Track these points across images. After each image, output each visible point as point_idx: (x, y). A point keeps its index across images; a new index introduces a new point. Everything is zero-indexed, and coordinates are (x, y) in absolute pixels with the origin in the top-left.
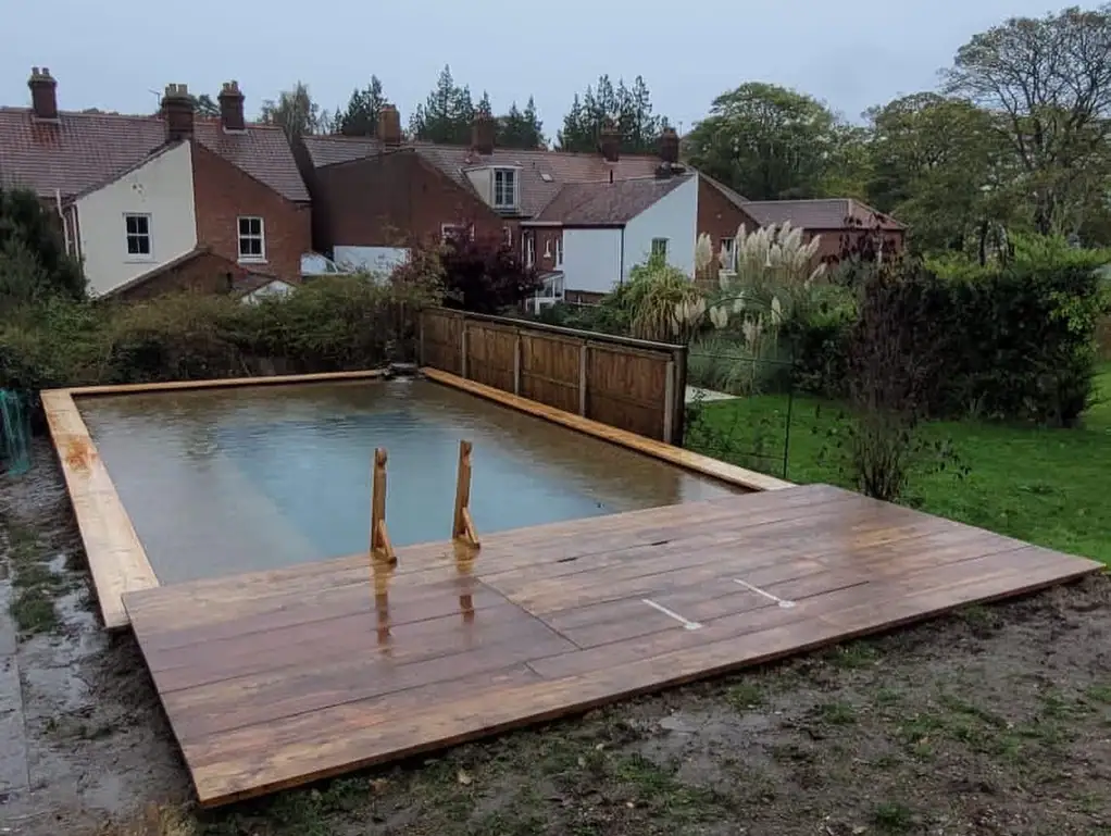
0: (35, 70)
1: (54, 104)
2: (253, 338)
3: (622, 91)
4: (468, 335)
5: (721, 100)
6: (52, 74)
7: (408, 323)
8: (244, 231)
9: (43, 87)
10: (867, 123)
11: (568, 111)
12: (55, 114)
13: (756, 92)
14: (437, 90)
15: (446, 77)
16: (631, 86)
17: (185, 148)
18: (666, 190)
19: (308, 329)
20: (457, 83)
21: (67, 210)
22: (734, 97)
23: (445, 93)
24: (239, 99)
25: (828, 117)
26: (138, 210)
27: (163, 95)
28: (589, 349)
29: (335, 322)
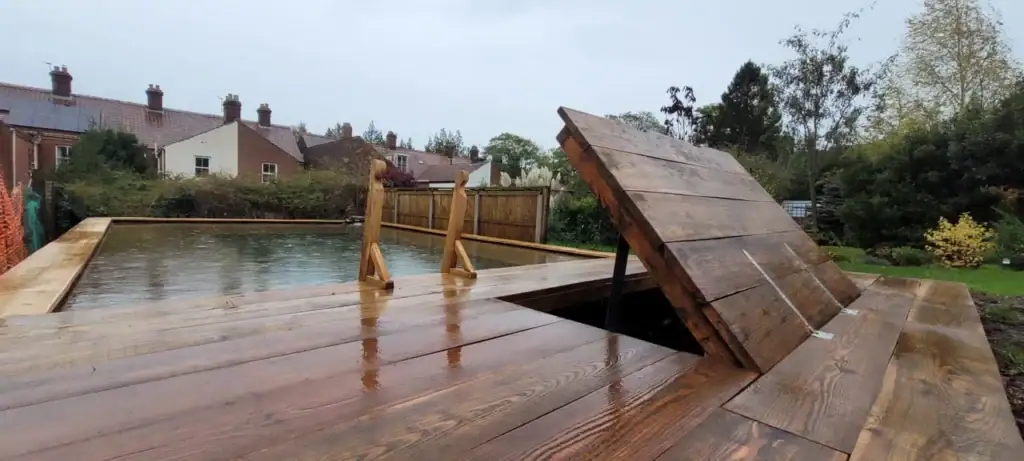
0: (151, 86)
1: (161, 104)
2: (261, 200)
3: (450, 135)
4: (399, 201)
5: (493, 140)
6: (161, 88)
7: (362, 196)
8: (266, 170)
9: (155, 95)
10: (551, 154)
11: (427, 144)
12: (161, 108)
13: (508, 137)
14: (367, 130)
15: (372, 126)
16: (454, 134)
17: (235, 125)
18: (476, 168)
19: (298, 197)
20: (377, 128)
21: (160, 155)
22: (499, 139)
23: (372, 132)
24: (269, 112)
25: (537, 149)
26: (203, 154)
27: (225, 99)
28: (481, 196)
29: (316, 195)
